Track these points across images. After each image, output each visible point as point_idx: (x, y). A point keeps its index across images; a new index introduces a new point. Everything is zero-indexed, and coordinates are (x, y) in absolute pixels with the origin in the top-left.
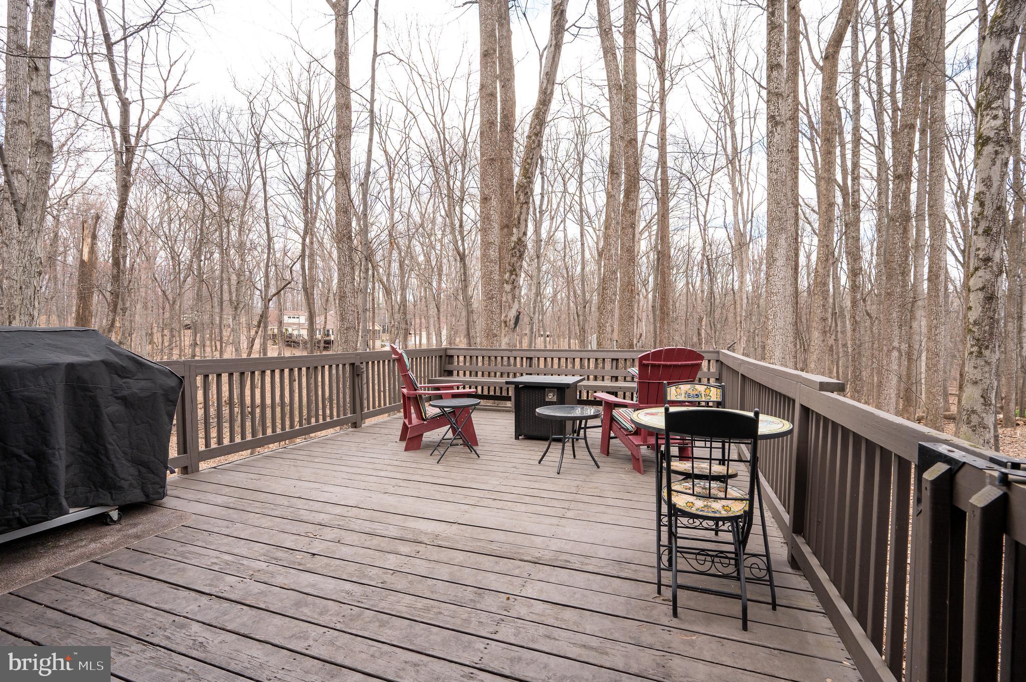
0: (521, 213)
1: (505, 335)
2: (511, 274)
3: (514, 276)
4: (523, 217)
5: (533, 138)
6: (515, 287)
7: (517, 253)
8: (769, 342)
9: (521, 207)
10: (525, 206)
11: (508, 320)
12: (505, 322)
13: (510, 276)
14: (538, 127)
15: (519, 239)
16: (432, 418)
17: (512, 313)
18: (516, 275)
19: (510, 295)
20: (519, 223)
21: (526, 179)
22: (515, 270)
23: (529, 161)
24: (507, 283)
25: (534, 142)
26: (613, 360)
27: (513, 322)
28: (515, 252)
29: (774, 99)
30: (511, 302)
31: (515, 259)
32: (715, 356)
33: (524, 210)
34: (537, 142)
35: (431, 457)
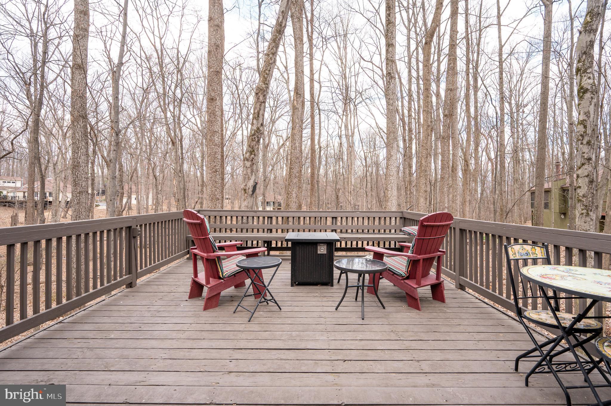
0: (260, 109)
1: (245, 200)
2: (251, 154)
3: (253, 156)
4: (261, 113)
5: (271, 56)
6: (253, 164)
7: (256, 138)
8: (389, 204)
9: (260, 105)
10: (263, 104)
11: (247, 188)
12: (245, 190)
13: (250, 155)
14: (275, 49)
15: (258, 128)
16: (229, 277)
17: (251, 183)
18: (255, 155)
19: (249, 169)
20: (258, 116)
21: (265, 84)
22: (254, 151)
23: (267, 72)
24: (247, 160)
25: (271, 59)
26: (333, 218)
27: (251, 189)
28: (255, 138)
29: (390, 63)
30: (250, 175)
31: (255, 142)
32: (400, 215)
33: (262, 108)
34: (273, 59)
35: (236, 315)
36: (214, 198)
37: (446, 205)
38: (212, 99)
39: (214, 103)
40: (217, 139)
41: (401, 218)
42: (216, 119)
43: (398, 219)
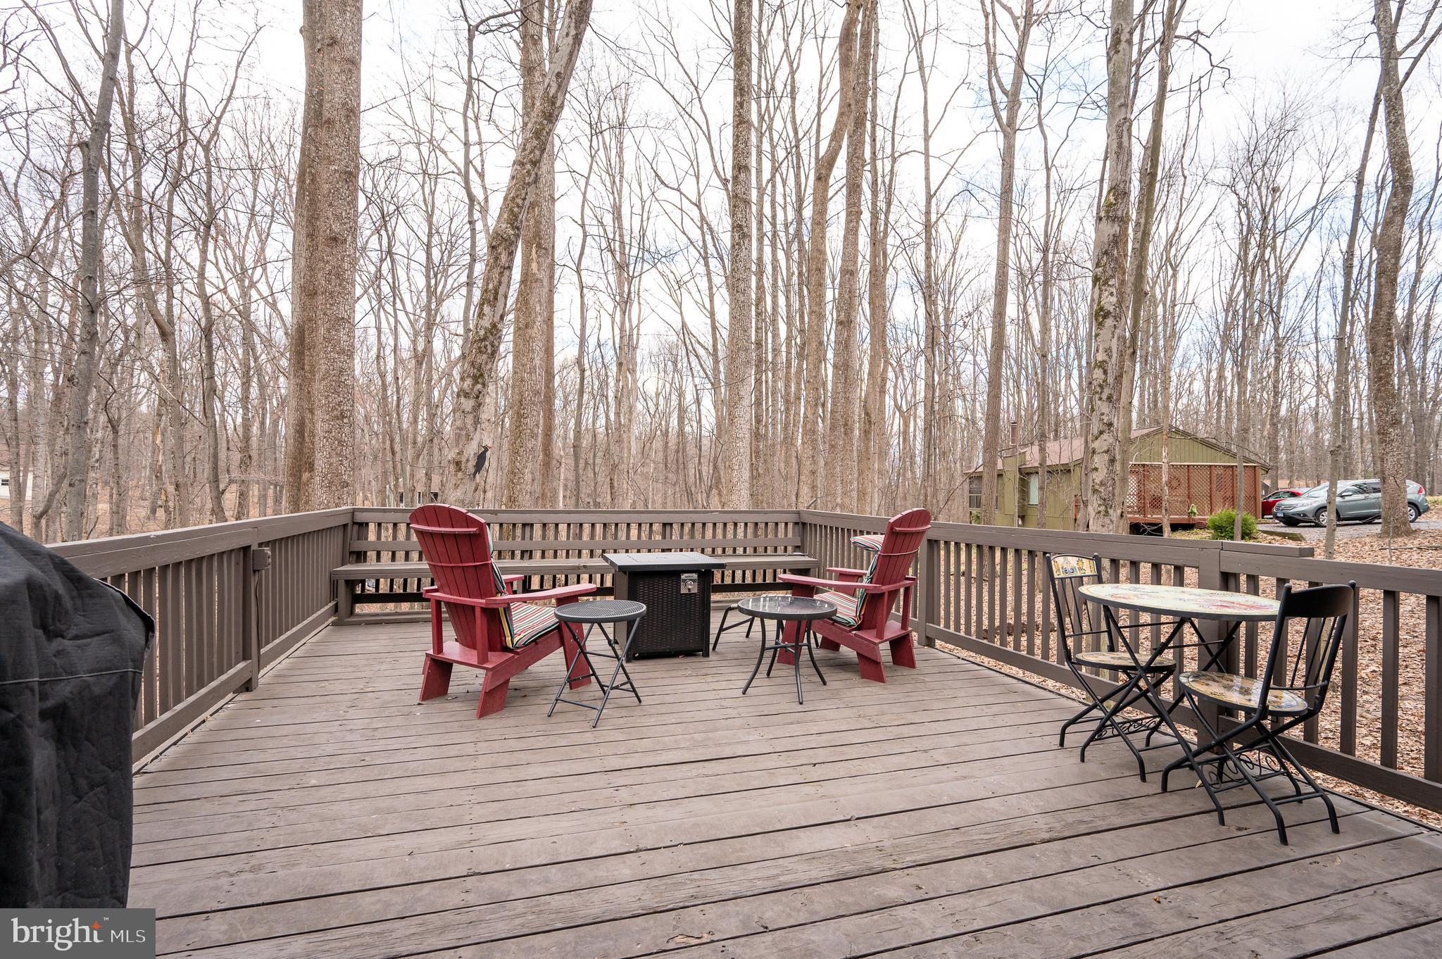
0: (500, 283)
1: (456, 486)
2: (476, 382)
3: (479, 386)
4: (502, 291)
5: (528, 166)
6: (480, 405)
7: (489, 347)
9: (501, 274)
10: (507, 273)
11: (464, 460)
12: (458, 464)
13: (474, 385)
14: (537, 153)
15: (494, 326)
16: (525, 645)
17: (472, 449)
18: (484, 385)
20: (496, 298)
21: (513, 228)
22: (482, 375)
23: (519, 201)
24: (467, 395)
26: (665, 525)
27: (472, 463)
28: (485, 347)
30: (472, 429)
31: (485, 356)
32: (794, 518)
33: (505, 280)
34: (532, 175)
36: (336, 482)
37: (839, 501)
38: (335, 239)
39: (340, 249)
40: (345, 338)
41: (796, 524)
42: (344, 288)
43: (790, 526)
